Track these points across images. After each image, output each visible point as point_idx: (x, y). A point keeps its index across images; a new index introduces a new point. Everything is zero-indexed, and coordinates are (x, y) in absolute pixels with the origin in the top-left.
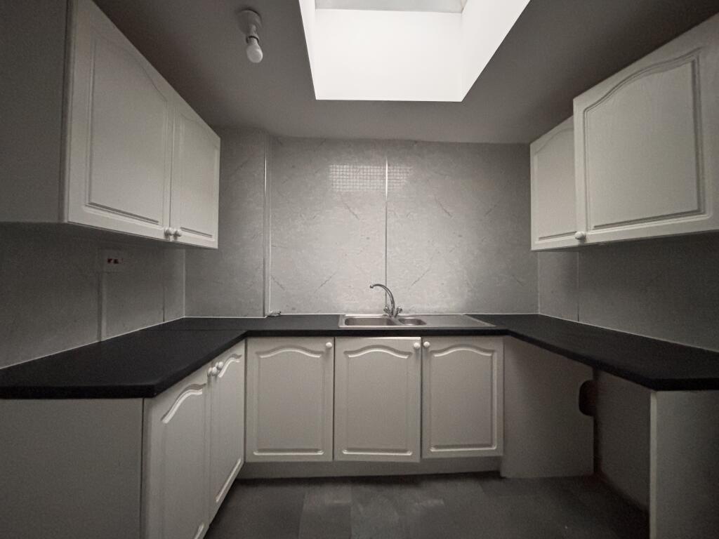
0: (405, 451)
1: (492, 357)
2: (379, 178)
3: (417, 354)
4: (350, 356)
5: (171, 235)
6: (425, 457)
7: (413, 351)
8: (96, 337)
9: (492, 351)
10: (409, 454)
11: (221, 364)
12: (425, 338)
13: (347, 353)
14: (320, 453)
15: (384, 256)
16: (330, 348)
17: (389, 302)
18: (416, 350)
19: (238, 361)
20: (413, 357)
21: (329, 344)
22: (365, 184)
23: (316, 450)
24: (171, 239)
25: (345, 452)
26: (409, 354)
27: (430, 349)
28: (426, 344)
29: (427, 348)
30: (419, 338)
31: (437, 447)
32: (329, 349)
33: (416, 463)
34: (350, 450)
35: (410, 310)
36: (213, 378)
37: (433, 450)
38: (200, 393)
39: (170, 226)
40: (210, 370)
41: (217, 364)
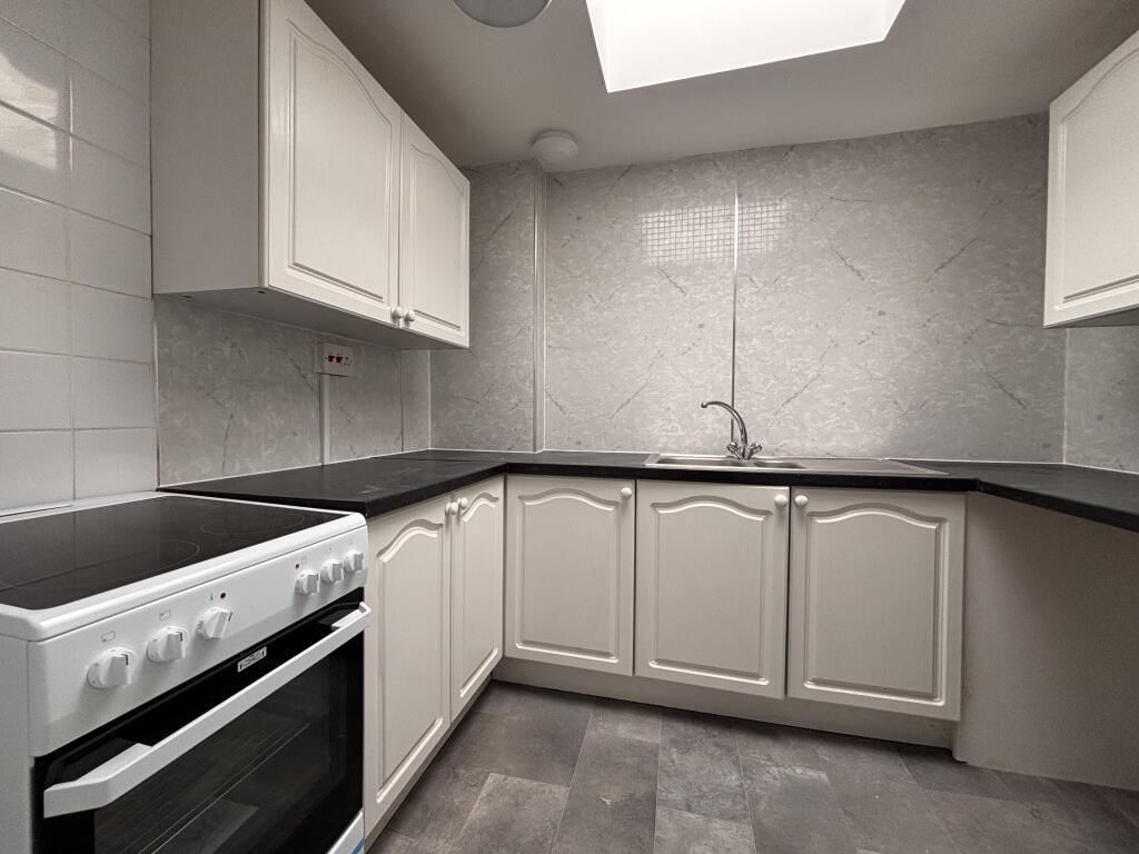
0: (757, 677)
1: (937, 532)
2: (722, 219)
3: (781, 516)
4: (661, 512)
5: (400, 317)
6: (791, 694)
7: (773, 509)
8: (318, 458)
9: (940, 521)
10: (763, 682)
11: (464, 501)
12: (796, 490)
13: (655, 506)
14: (613, 660)
15: (730, 354)
16: (629, 497)
17: (738, 435)
18: (779, 506)
19: (493, 505)
20: (773, 519)
21: (627, 490)
22: (697, 233)
23: (607, 655)
24: (402, 325)
25: (653, 665)
26: (766, 513)
27: (809, 509)
28: (800, 498)
29: (802, 507)
30: (787, 488)
31: (817, 682)
32: (626, 498)
33: (776, 700)
34: (660, 661)
35: (777, 450)
36: (454, 518)
37: (810, 686)
38: (434, 534)
39: (399, 305)
40: (448, 506)
41: (459, 500)
